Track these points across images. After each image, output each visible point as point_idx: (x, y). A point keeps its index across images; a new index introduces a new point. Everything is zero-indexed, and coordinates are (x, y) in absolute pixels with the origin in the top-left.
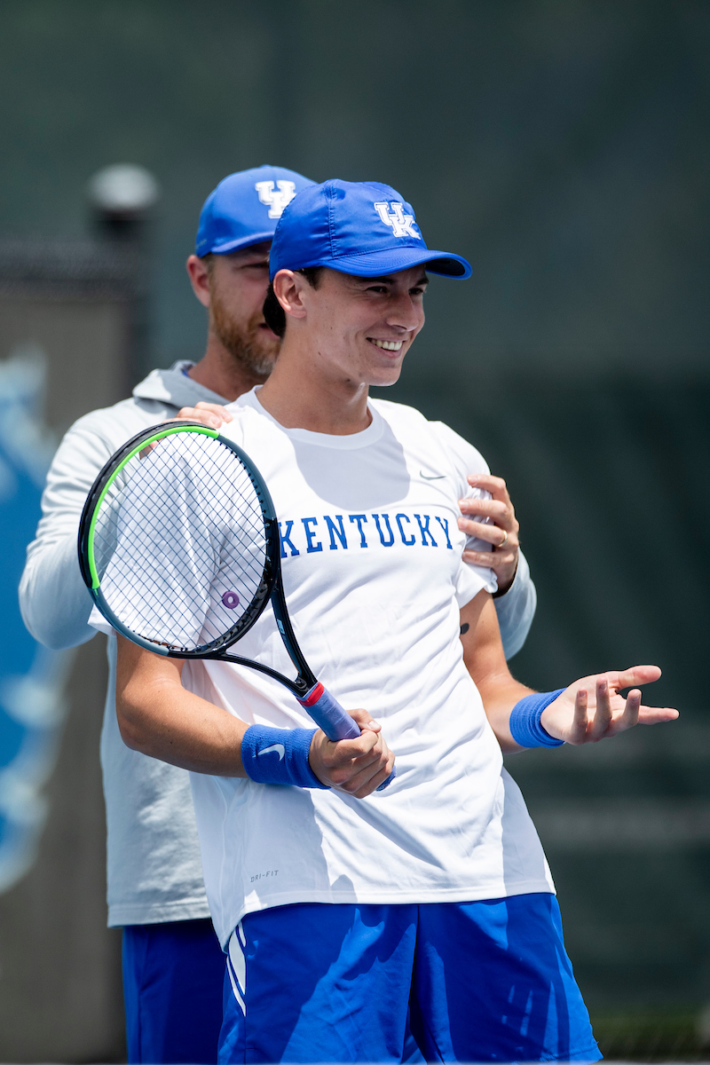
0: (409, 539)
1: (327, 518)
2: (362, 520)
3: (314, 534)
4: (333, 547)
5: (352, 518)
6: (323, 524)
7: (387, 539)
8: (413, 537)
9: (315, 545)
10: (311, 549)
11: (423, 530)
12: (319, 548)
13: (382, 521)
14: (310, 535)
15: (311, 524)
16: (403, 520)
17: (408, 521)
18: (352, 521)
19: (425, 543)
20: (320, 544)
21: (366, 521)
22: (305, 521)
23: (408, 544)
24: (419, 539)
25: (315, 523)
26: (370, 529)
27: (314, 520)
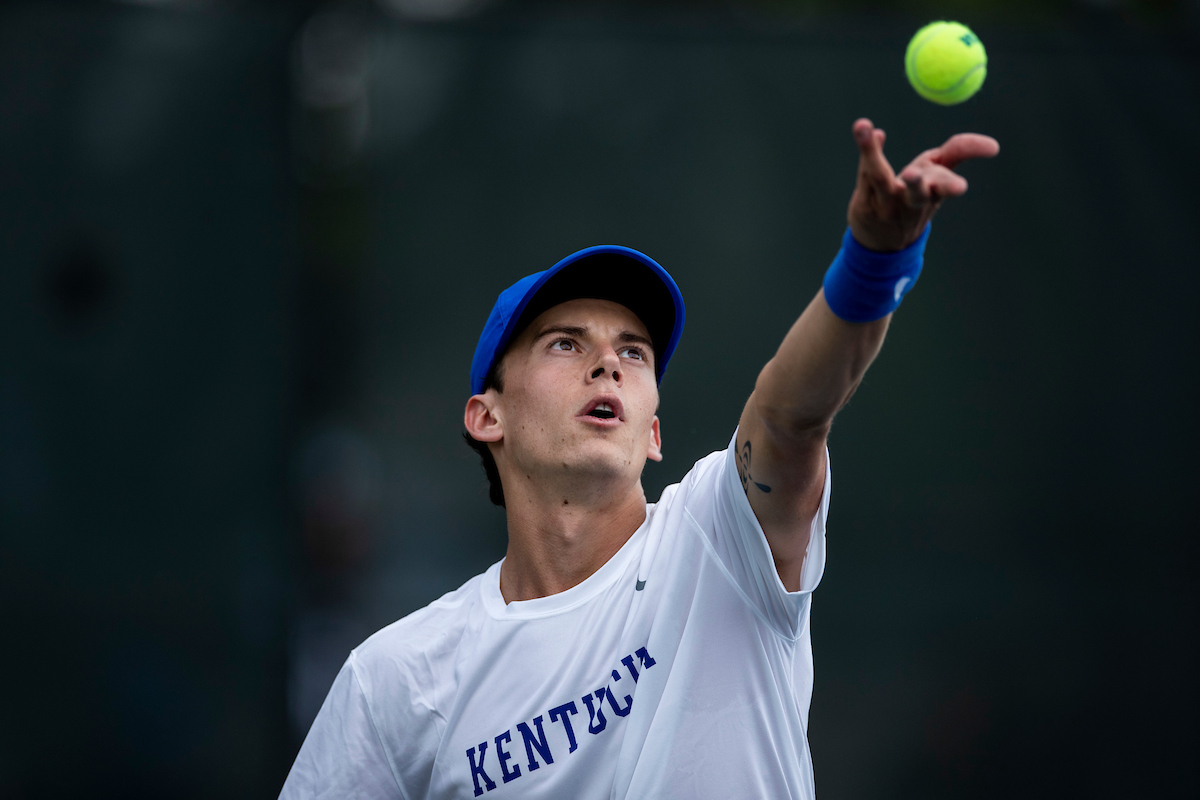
0: (623, 705)
2: (569, 712)
3: (508, 756)
4: (533, 766)
5: (553, 714)
6: (517, 737)
7: (595, 722)
9: (511, 770)
10: (507, 778)
12: (517, 773)
13: (596, 701)
14: (503, 757)
15: (503, 742)
18: (554, 719)
20: (516, 767)
21: (574, 711)
22: (498, 741)
23: (624, 713)
25: (509, 740)
27: (507, 736)
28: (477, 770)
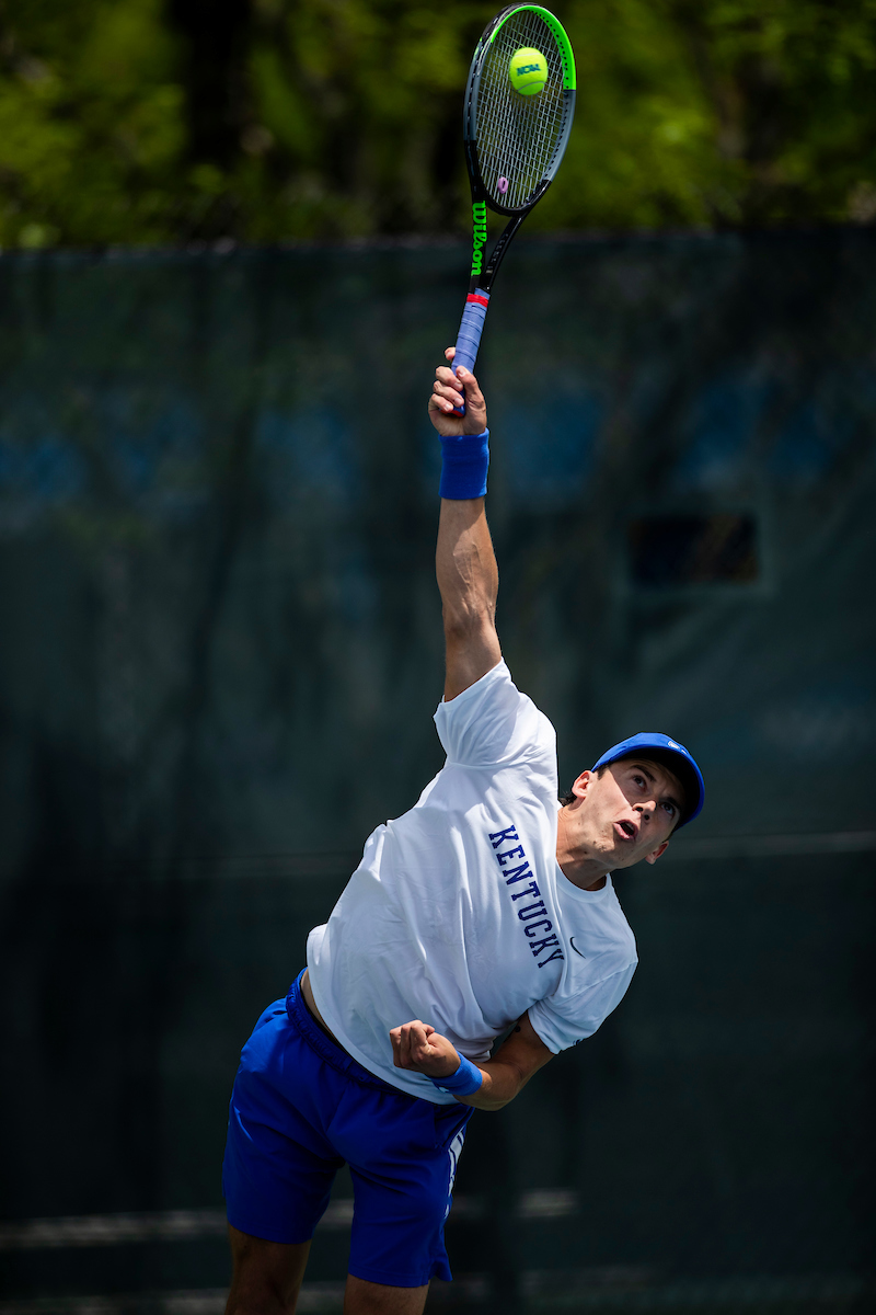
0: (531, 931)
1: (527, 864)
2: (534, 892)
3: (512, 857)
4: (506, 873)
5: (534, 884)
6: (521, 862)
7: (524, 915)
8: (534, 935)
9: (503, 859)
10: (500, 857)
11: (544, 943)
12: (502, 863)
13: (539, 909)
14: (510, 854)
15: (519, 853)
16: (546, 926)
17: (546, 930)
18: (531, 884)
19: (532, 945)
20: (505, 862)
21: (535, 896)
22: (520, 848)
23: (526, 931)
24: (534, 940)
25: (520, 856)
26: (528, 900)
27: (522, 855)
28: (503, 834)
